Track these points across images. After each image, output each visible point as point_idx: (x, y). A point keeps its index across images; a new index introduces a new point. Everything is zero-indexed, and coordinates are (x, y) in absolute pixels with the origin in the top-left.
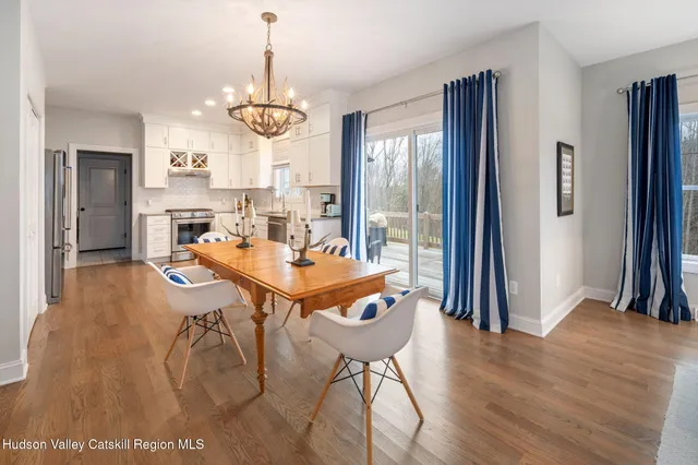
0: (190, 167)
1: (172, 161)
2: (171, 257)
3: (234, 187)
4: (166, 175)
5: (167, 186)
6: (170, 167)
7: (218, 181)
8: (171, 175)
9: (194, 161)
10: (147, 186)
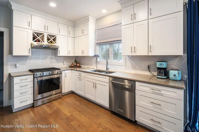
0: (45, 43)
1: (34, 38)
2: (33, 104)
3: (71, 55)
4: (30, 47)
5: (30, 54)
6: (33, 42)
7: (62, 52)
8: (33, 47)
9: (48, 39)
10: (14, 54)
